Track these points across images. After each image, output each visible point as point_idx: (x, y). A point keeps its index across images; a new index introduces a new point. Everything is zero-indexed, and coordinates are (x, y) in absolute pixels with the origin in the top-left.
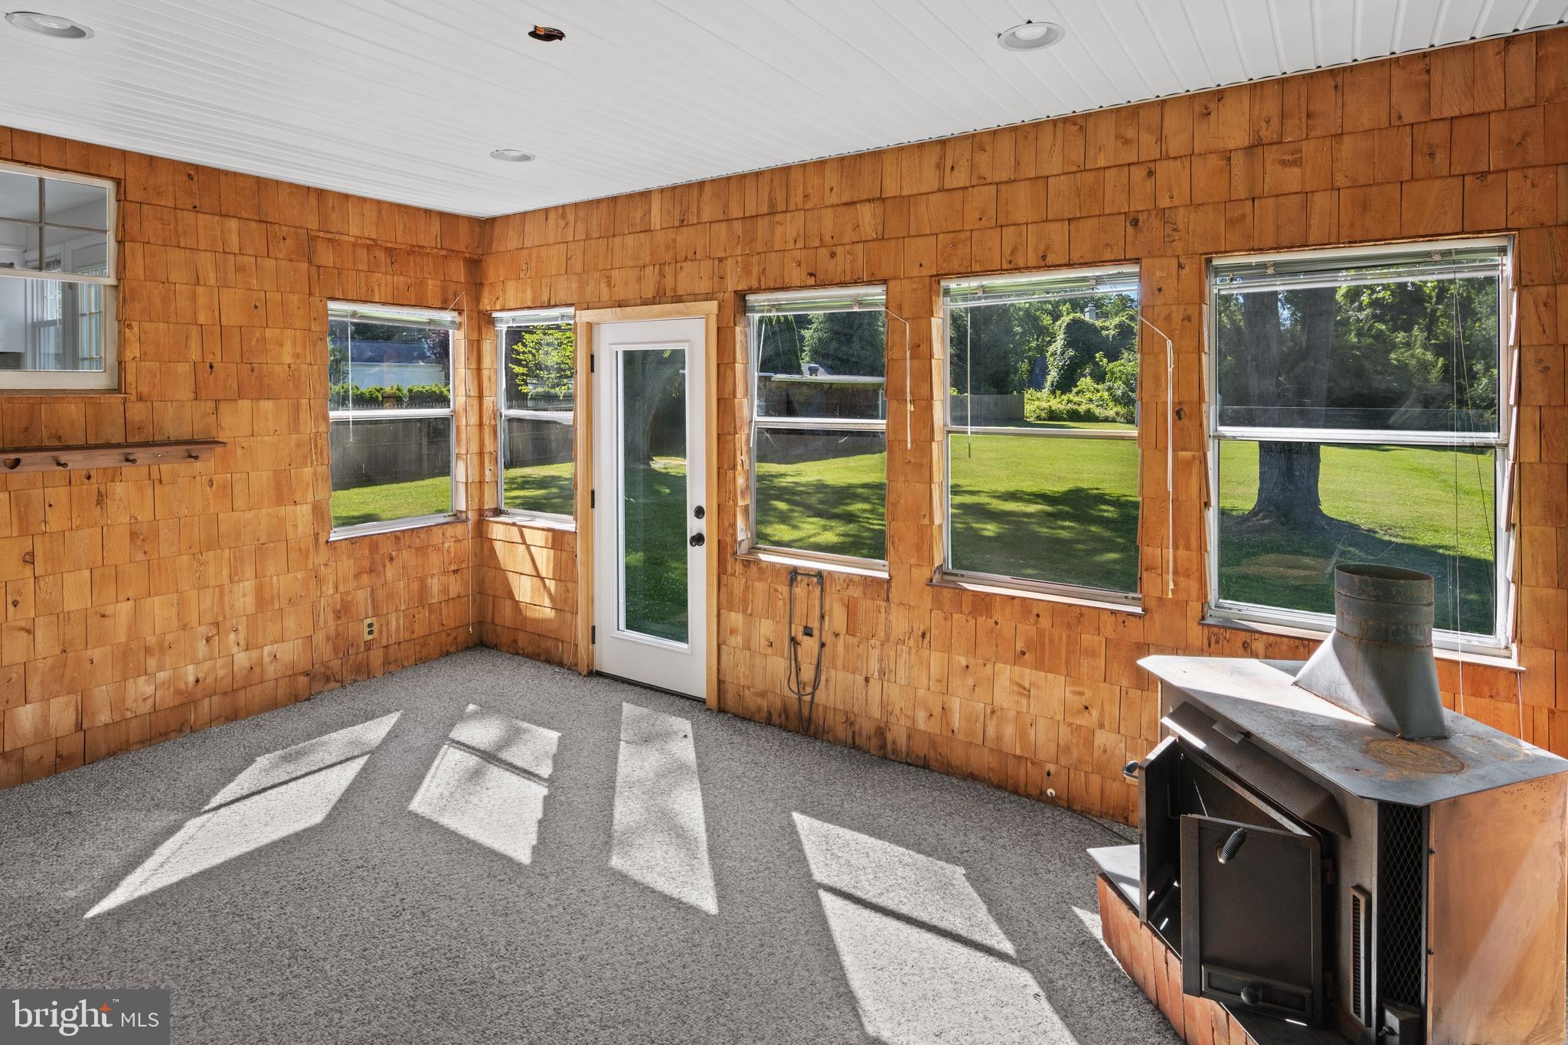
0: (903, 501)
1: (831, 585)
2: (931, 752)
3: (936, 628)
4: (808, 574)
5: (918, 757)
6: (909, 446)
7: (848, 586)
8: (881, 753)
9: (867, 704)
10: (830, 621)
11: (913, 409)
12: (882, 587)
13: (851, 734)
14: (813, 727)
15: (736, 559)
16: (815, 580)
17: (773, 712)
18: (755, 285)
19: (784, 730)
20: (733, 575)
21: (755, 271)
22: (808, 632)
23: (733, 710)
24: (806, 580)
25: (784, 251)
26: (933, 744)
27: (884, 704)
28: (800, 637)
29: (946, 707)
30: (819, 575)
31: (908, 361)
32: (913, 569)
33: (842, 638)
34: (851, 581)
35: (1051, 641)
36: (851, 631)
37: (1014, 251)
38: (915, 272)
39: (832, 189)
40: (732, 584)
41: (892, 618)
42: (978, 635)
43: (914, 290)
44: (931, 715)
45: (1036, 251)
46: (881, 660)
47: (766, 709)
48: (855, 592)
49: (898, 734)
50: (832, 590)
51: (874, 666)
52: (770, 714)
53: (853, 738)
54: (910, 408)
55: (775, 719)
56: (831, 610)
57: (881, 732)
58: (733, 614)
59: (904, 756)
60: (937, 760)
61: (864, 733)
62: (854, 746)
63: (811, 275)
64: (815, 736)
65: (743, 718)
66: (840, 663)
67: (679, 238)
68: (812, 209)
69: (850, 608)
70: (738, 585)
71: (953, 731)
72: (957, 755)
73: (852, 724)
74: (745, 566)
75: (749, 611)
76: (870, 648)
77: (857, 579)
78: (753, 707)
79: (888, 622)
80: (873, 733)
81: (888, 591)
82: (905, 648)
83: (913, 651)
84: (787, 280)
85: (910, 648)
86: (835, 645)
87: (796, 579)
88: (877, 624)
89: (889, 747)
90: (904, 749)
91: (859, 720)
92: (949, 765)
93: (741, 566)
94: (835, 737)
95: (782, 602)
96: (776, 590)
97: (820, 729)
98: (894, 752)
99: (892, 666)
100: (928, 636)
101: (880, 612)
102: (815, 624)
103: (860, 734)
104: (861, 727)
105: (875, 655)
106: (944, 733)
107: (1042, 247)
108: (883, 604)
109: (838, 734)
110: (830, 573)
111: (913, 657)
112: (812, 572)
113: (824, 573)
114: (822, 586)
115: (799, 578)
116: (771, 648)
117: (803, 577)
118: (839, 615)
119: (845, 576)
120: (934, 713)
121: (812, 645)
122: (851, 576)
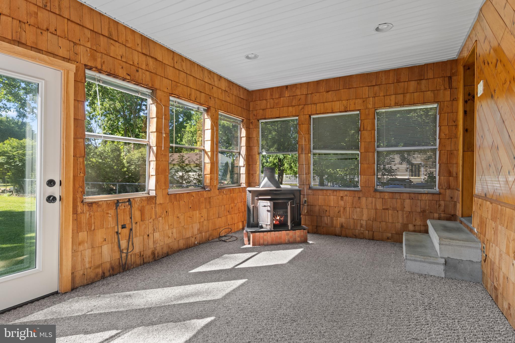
0: (160, 168)
1: (135, 204)
2: (169, 249)
3: (170, 208)
4: (124, 202)
5: (165, 253)
6: (163, 148)
7: (141, 202)
8: (154, 260)
9: (149, 245)
10: (134, 219)
11: (165, 136)
12: (154, 199)
14: (126, 267)
15: (84, 204)
16: (127, 203)
17: (105, 271)
18: (99, 67)
19: (113, 276)
20: (82, 213)
22: (123, 227)
23: (80, 284)
24: (123, 204)
25: (115, 58)
26: (169, 247)
27: (154, 242)
28: (119, 231)
29: (173, 232)
30: (129, 200)
31: (163, 120)
32: (163, 190)
33: (138, 224)
34: (142, 200)
35: (196, 202)
36: (142, 219)
38: (166, 90)
39: (138, 45)
40: (81, 218)
41: (157, 210)
42: (180, 206)
43: (165, 96)
46: (153, 226)
47: (101, 273)
48: (145, 203)
49: (158, 249)
50: (136, 206)
51: (151, 230)
52: (104, 273)
53: (143, 260)
54: (164, 135)
55: (107, 274)
56: (134, 214)
57: (153, 253)
58: (81, 234)
59: (161, 256)
60: (171, 251)
61: (147, 256)
62: (144, 263)
63: (128, 75)
64: (128, 269)
66: (138, 234)
67: (39, 14)
68: (129, 47)
69: (142, 211)
70: (84, 219)
71: (175, 239)
72: (175, 246)
73: (143, 256)
74: (89, 206)
75: (93, 228)
76: (149, 223)
77: (144, 199)
78: (92, 275)
79: (156, 211)
80: (150, 254)
81: (156, 200)
82: (161, 218)
83: (163, 218)
84: (116, 72)
86: (136, 227)
87: (118, 206)
88: (152, 213)
89: (156, 255)
90: (161, 254)
91: (145, 252)
92: (174, 251)
93: (87, 207)
95: (111, 218)
96: (108, 213)
97: (130, 265)
98: (158, 256)
99: (157, 226)
100: (168, 212)
101: (152, 209)
102: (128, 222)
103: (146, 258)
104: (146, 254)
105: (151, 226)
106: (173, 241)
107: (195, 97)
108: (153, 205)
109: (137, 263)
110: (133, 198)
111: (163, 220)
112: (126, 201)
113: (131, 200)
114: (130, 204)
115: (120, 204)
116: (105, 242)
117: (122, 203)
118: (137, 214)
119: (140, 199)
120: (170, 236)
121: (125, 232)
122: (142, 198)
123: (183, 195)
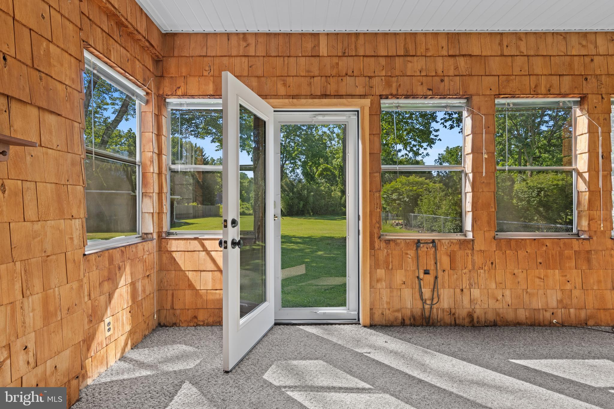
0: (480, 201)
1: (441, 246)
2: (498, 318)
3: (498, 259)
4: (426, 242)
5: (491, 322)
6: (484, 174)
7: (450, 245)
8: (471, 325)
9: (463, 303)
10: (440, 264)
11: (486, 157)
12: (469, 243)
13: (454, 319)
14: (431, 321)
15: (381, 241)
16: (431, 245)
17: (405, 318)
18: (394, 92)
19: (415, 326)
20: (380, 249)
21: (394, 85)
22: (426, 272)
23: (379, 323)
24: (426, 245)
25: (412, 76)
26: (498, 314)
27: (472, 300)
28: (422, 276)
29: (504, 295)
30: (433, 241)
31: (484, 135)
32: (485, 233)
33: (447, 272)
34: (452, 243)
35: (552, 256)
36: (453, 267)
37: (536, 86)
38: (488, 92)
39: (443, 48)
40: (378, 254)
41: (475, 258)
42: (519, 259)
43: (486, 101)
44: (497, 300)
45: (545, 87)
46: (469, 279)
47: (400, 318)
48: (456, 248)
49: (478, 312)
50: (442, 250)
51: (465, 284)
52: (404, 320)
53: (455, 321)
54: (485, 156)
55: (407, 322)
56: (440, 259)
57: (470, 315)
58: (378, 271)
59: (483, 323)
60: (501, 321)
61: (461, 317)
62: (456, 325)
63: (430, 90)
64: (433, 325)
65: (386, 326)
66: (446, 285)
67: (340, 63)
68: (430, 56)
69: (452, 257)
70: (382, 255)
71: (509, 305)
72: (510, 316)
73: (454, 314)
74: (386, 244)
75: (390, 267)
76: (463, 274)
77: (455, 241)
78: (392, 318)
79: (473, 260)
80: (466, 316)
81: (473, 245)
82: (482, 271)
83: (487, 272)
84: (414, 91)
85: (485, 270)
86: (443, 276)
87: (419, 246)
88: (467, 262)
89: (475, 320)
90: (483, 320)
91: (457, 311)
92: (507, 322)
93: (384, 244)
94: (445, 323)
95: (410, 259)
96: (407, 254)
97: (435, 321)
98: (478, 322)
99: (476, 281)
100: (494, 263)
101: (468, 256)
102: (432, 268)
103: (459, 318)
104: (459, 314)
105: (465, 278)
106: (505, 307)
107: (548, 86)
108: (470, 252)
109: (446, 321)
110: (439, 240)
111: (487, 275)
112: (429, 242)
113: (437, 242)
114: (435, 247)
115: (422, 245)
116: (404, 285)
117: (424, 244)
118: (445, 261)
119: (448, 241)
120: (499, 298)
121: (429, 279)
122: (452, 240)
123: (523, 242)
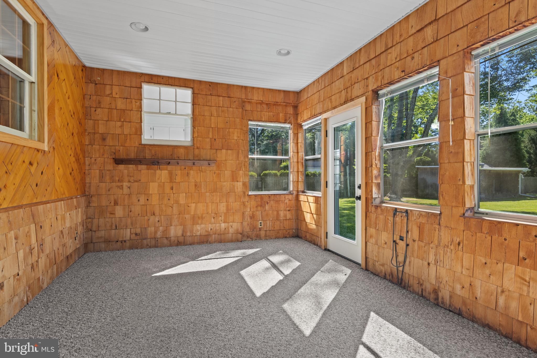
0: (447, 173)
1: (412, 216)
2: (463, 307)
3: (466, 240)
4: (401, 211)
5: (456, 308)
6: (451, 144)
7: (420, 217)
8: (436, 302)
9: (428, 276)
10: (411, 234)
12: (437, 218)
13: (421, 290)
14: (403, 283)
15: (373, 206)
16: (404, 214)
18: (380, 84)
19: (391, 282)
20: (371, 212)
21: (380, 78)
22: (401, 239)
23: (371, 270)
25: (391, 65)
26: (464, 303)
27: (437, 278)
28: (398, 241)
29: (472, 284)
30: (407, 211)
31: (451, 99)
32: (453, 208)
33: (417, 242)
34: (421, 215)
36: (421, 239)
37: (518, 13)
39: (412, 27)
40: (371, 216)
41: (442, 234)
42: (493, 246)
43: (454, 61)
44: (463, 287)
45: (534, 7)
46: (436, 255)
47: (384, 272)
48: (423, 220)
49: (445, 294)
50: (412, 218)
51: (432, 258)
52: (386, 274)
53: (422, 292)
54: (452, 123)
55: (388, 276)
56: (412, 229)
57: (436, 291)
58: (371, 229)
59: (448, 306)
60: (466, 312)
61: (427, 290)
62: (422, 296)
63: (403, 71)
64: (404, 288)
65: (375, 274)
66: (415, 255)
67: (352, 76)
68: (403, 40)
69: (421, 228)
70: (373, 216)
71: (476, 298)
72: (479, 312)
73: (421, 285)
74: (376, 208)
75: (377, 228)
76: (430, 248)
77: (424, 214)
78: (378, 270)
79: (439, 236)
80: (431, 291)
81: (439, 220)
82: (449, 250)
83: (453, 252)
84: (392, 77)
85: (452, 250)
86: (413, 246)
87: (396, 214)
88: (434, 236)
89: (440, 300)
90: (448, 302)
91: (425, 283)
92: (474, 316)
93: (374, 208)
94: (413, 290)
95: (390, 224)
96: (388, 219)
97: (407, 285)
98: (443, 303)
99: (442, 259)
100: (461, 244)
101: (435, 230)
102: (404, 235)
103: (425, 290)
104: (426, 287)
105: (432, 252)
106: (471, 298)
108: (437, 227)
109: (415, 289)
110: (411, 210)
111: (453, 255)
112: (403, 211)
113: (409, 212)
114: (407, 216)
115: (398, 213)
116: (385, 245)
117: (399, 213)
118: (415, 231)
119: (418, 212)
120: (465, 286)
121: (402, 244)
122: (421, 212)
123: (499, 225)
